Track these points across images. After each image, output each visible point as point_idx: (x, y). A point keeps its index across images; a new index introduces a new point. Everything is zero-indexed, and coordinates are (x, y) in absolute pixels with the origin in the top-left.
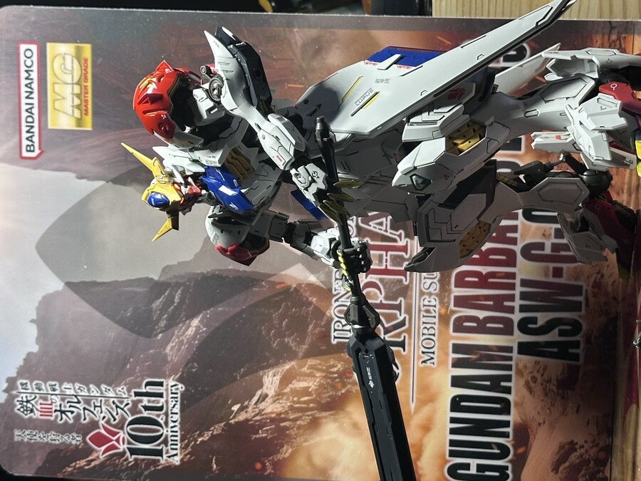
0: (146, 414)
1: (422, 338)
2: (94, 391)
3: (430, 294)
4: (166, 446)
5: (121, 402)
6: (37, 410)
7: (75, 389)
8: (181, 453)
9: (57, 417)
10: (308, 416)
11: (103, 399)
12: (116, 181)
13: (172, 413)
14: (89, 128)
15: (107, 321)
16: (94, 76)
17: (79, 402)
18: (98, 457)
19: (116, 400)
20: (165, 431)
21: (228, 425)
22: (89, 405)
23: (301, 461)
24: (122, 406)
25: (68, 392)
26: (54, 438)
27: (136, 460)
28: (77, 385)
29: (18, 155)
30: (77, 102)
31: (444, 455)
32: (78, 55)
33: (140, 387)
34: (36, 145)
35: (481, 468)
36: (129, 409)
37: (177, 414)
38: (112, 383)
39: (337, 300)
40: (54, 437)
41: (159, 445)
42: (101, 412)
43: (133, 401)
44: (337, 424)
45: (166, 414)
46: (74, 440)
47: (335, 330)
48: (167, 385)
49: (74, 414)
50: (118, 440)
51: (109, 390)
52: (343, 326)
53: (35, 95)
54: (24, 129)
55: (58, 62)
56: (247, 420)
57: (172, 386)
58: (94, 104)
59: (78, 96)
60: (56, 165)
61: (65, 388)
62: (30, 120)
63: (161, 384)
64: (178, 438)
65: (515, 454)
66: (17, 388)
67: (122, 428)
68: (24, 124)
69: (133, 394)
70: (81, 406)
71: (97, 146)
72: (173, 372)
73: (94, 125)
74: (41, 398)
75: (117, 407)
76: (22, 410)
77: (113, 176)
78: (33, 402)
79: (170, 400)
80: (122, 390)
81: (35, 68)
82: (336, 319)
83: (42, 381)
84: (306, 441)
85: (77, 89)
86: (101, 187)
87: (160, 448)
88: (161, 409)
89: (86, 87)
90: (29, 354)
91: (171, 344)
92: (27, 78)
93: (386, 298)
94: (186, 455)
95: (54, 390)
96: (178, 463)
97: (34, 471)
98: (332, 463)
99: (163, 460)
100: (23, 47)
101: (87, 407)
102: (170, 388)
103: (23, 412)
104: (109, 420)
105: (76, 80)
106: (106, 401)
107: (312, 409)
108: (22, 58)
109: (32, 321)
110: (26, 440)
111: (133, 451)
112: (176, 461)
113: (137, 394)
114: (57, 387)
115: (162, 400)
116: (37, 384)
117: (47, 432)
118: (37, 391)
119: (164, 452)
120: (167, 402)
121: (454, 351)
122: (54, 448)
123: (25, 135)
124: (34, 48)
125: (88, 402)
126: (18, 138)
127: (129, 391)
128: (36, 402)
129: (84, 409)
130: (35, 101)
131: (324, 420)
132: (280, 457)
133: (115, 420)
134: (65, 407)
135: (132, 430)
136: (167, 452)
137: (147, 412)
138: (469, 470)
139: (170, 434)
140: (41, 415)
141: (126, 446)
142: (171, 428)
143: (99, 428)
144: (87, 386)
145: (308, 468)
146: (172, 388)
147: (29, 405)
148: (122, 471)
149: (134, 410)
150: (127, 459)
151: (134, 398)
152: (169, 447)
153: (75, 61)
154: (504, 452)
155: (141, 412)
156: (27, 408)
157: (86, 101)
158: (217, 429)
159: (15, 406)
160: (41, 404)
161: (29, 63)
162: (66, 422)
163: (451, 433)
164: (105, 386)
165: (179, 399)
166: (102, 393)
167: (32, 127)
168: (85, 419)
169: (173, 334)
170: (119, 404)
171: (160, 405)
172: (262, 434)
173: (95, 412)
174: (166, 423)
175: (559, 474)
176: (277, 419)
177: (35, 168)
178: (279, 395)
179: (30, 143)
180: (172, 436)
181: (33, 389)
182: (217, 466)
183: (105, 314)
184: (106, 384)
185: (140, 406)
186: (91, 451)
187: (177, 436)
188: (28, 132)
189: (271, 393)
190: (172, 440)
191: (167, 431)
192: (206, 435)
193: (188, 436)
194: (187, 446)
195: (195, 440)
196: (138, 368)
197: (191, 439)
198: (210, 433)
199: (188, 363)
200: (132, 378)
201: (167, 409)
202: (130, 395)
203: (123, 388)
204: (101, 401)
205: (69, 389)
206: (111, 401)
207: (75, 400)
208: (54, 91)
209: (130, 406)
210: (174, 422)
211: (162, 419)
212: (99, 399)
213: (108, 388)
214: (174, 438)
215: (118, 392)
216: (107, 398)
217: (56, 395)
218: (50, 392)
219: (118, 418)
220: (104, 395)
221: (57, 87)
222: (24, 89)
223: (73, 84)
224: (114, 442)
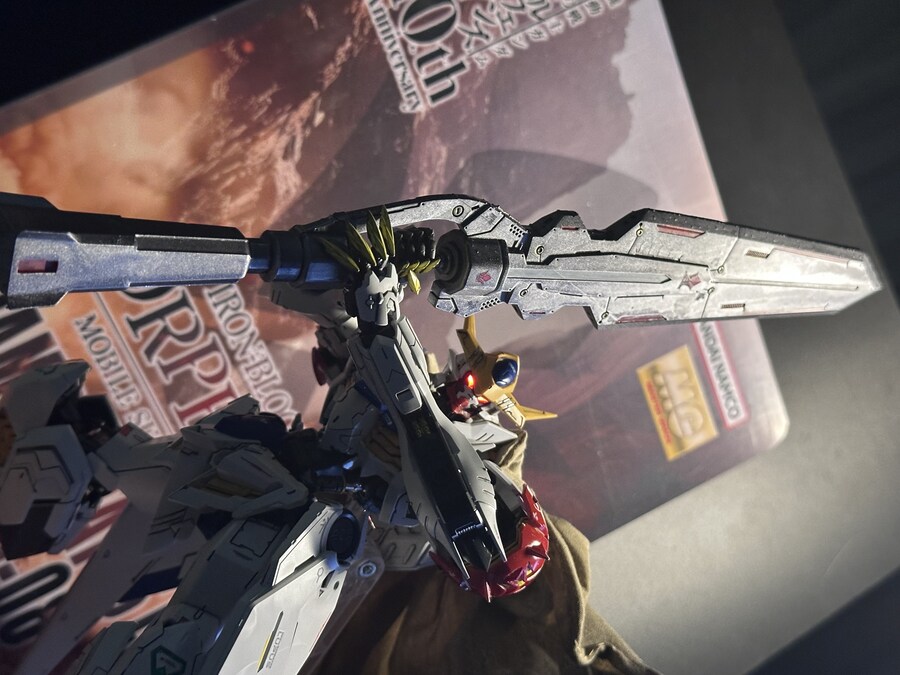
0: (438, 43)
1: (112, 348)
2: (519, 41)
3: (133, 408)
4: (391, 11)
5: (477, 43)
8: (366, 10)
10: (213, 160)
11: (503, 35)
13: (402, 64)
15: (538, 147)
16: (655, 429)
17: (534, 12)
19: (486, 42)
21: (318, 87)
22: (518, 16)
23: (191, 87)
24: (474, 38)
25: (553, 20)
28: (545, 37)
30: (664, 392)
32: (679, 442)
33: (462, 80)
37: (397, 66)
38: (500, 66)
39: (252, 335)
41: (401, 7)
42: (499, 15)
44: (167, 168)
45: (409, 58)
47: (235, 296)
48: (425, 101)
51: (500, 53)
52: (227, 308)
53: (713, 372)
55: (700, 421)
56: (296, 107)
57: (418, 103)
58: (644, 399)
59: (664, 399)
61: (559, 24)
62: (711, 342)
63: (435, 98)
64: (379, 30)
67: (462, 5)
69: (467, 64)
70: (529, 9)
71: (625, 355)
72: (425, 124)
73: (636, 378)
75: (481, 33)
79: (413, 82)
80: (483, 61)
81: (723, 401)
82: (241, 310)
83: (593, 20)
84: (198, 121)
85: (669, 405)
88: (421, 62)
89: (659, 413)
90: (621, 47)
91: (442, 161)
92: (728, 385)
93: (188, 373)
94: (358, 10)
95: (574, 14)
98: (146, 108)
100: (743, 415)
101: (521, 12)
102: (421, 99)
104: (484, 8)
105: (673, 413)
106: (498, 34)
107: (212, 172)
108: (740, 405)
109: (631, 96)
113: (461, 66)
115: (423, 75)
116: (598, 9)
120: (416, 76)
125: (523, 19)
127: (473, 65)
129: (523, 7)
130: (712, 367)
131: (189, 164)
132: (224, 78)
133: (477, 13)
135: (448, 9)
137: (437, 48)
139: (394, 31)
145: (175, 81)
146: (417, 103)
149: (456, 41)
151: (463, 59)
152: (386, 10)
153: (679, 433)
155: (446, 42)
157: (654, 398)
158: (331, 72)
161: (732, 404)
164: (507, 56)
165: (401, 89)
166: (508, 43)
169: (446, 177)
170: (480, 38)
171: (424, 68)
172: (265, 98)
173: (507, 10)
174: (404, 44)
176: (254, 131)
178: (268, 167)
180: (389, 30)
182: (307, 17)
183: (543, 156)
184: (507, 59)
185: (450, 50)
187: (384, 32)
189: (280, 165)
190: (386, 23)
191: (399, 33)
192: (343, 56)
193: (367, 42)
194: (362, 26)
195: (354, 40)
196: (473, 104)
197: (361, 40)
198: (339, 61)
199: (410, 147)
200: (476, 86)
201: (412, 67)
202: (470, 59)
203: (483, 64)
204: (505, 29)
205: (554, 26)
206: (492, 39)
207: (541, 14)
208: (694, 388)
209: (464, 44)
210: (395, 52)
211: (413, 48)
212: (508, 32)
213: (503, 55)
214: (386, 27)
215: (487, 56)
216: (498, 39)
217: (568, 8)
218: (577, 8)
219: (474, 17)
220: (504, 42)
221: (691, 394)
222: (728, 371)
223: (675, 408)
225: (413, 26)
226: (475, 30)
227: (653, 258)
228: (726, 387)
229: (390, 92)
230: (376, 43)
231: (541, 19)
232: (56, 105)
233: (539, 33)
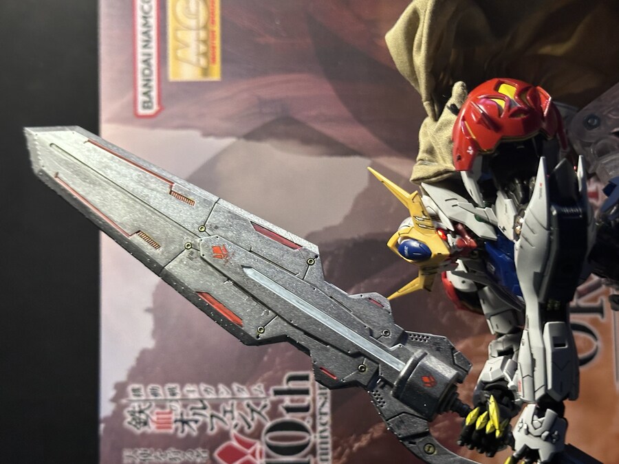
0: (288, 417)
2: (224, 392)
4: (315, 457)
5: (258, 404)
6: (153, 421)
7: (200, 391)
9: (177, 429)
11: (235, 402)
12: (250, 136)
13: (321, 414)
16: (222, 18)
17: (204, 408)
19: (250, 402)
22: (219, 412)
24: (259, 409)
25: (192, 396)
28: (203, 386)
29: (132, 113)
30: (202, 48)
33: (280, 383)
34: (155, 100)
36: (267, 413)
37: (325, 414)
38: (246, 381)
40: (174, 456)
41: (305, 456)
42: (233, 418)
43: (272, 402)
45: (314, 416)
46: (199, 457)
49: (200, 424)
50: (253, 454)
51: (243, 390)
53: (154, 44)
54: (140, 82)
55: (180, 6)
58: (222, 51)
59: (205, 42)
61: (188, 391)
62: (147, 72)
63: (305, 378)
64: (329, 446)
66: (127, 396)
67: (259, 437)
68: (140, 77)
69: (271, 392)
70: (207, 413)
71: (226, 98)
73: (223, 74)
74: (157, 406)
75: (253, 410)
76: (134, 423)
77: (246, 130)
78: (148, 412)
79: (318, 397)
80: (258, 389)
81: (154, 13)
83: (160, 383)
85: (202, 34)
86: (232, 145)
87: (306, 459)
88: (306, 409)
89: (213, 32)
90: (144, 353)
92: (143, 27)
95: (174, 394)
101: (215, 413)
103: (135, 426)
104: (242, 428)
105: (200, 26)
106: (239, 404)
108: (140, 4)
109: (148, 310)
110: (138, 461)
113: (277, 393)
115: (308, 399)
116: (153, 389)
117: (165, 448)
118: (152, 398)
120: (314, 400)
123: (141, 90)
125: (216, 407)
126: (132, 94)
127: (267, 389)
128: (152, 412)
129: (212, 416)
130: (153, 50)
133: (249, 427)
134: (188, 415)
135: (272, 439)
137: (290, 414)
139: (319, 440)
140: (158, 428)
141: (263, 460)
142: (320, 433)
143: (229, 439)
144: (215, 386)
147: (143, 417)
149: (274, 413)
151: (273, 398)
152: (318, 458)
153: (200, 3)
155: (281, 415)
156: (140, 419)
157: (214, 48)
158: (377, 431)
159: (125, 418)
160: (157, 414)
161: (146, 7)
162: (189, 434)
164: (238, 385)
166: (233, 394)
167: (149, 80)
168: (212, 429)
170: (254, 407)
171: (305, 404)
173: (225, 419)
174: (314, 427)
177: (153, 126)
179: (147, 99)
180: (322, 443)
181: (147, 395)
184: (238, 382)
185: (281, 408)
187: (326, 443)
188: (145, 86)
190: (322, 449)
191: (315, 437)
192: (363, 439)
193: (342, 441)
194: (341, 455)
195: (351, 447)
196: (278, 360)
197: (345, 445)
198: (368, 436)
200: (270, 373)
201: (315, 408)
202: (268, 395)
203: (259, 387)
204: (232, 405)
205: (193, 391)
206: (245, 403)
207: (200, 405)
208: (176, 39)
209: (268, 408)
210: (324, 425)
211: (308, 422)
212: (230, 402)
213: (241, 387)
214: (324, 446)
215: (254, 392)
216: (240, 400)
217: (177, 401)
218: (169, 397)
219: (253, 424)
220: (237, 397)
221: (180, 34)
222: (140, 38)
223: (198, 29)
224: (249, 457)
225: (303, 438)
226: (256, 416)
227: (255, 298)
228: (146, 25)
229: (339, 398)
230: (335, 437)
231: (201, 401)
233: (206, 390)
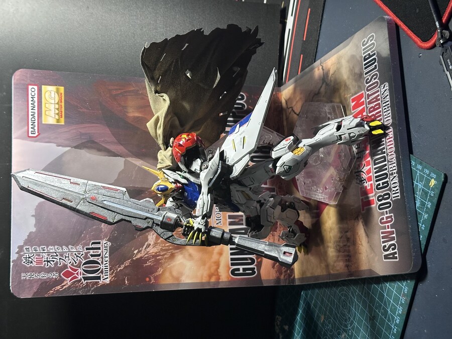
0: (92, 259)
1: (216, 213)
2: (65, 249)
4: (102, 274)
5: (79, 254)
6: (34, 261)
7: (55, 249)
8: (110, 277)
9: (45, 264)
10: (169, 253)
12: (76, 147)
13: (105, 257)
14: (63, 123)
16: (65, 100)
17: (57, 256)
18: (67, 283)
19: (76, 253)
20: (102, 267)
21: (132, 260)
22: (63, 257)
23: (167, 274)
24: (80, 256)
25: (51, 251)
26: (44, 276)
27: (87, 283)
28: (56, 247)
29: (27, 135)
30: (57, 112)
31: (229, 265)
32: (58, 91)
33: (89, 245)
34: (36, 131)
35: (244, 270)
36: (83, 257)
37: (107, 257)
38: (74, 244)
41: (98, 274)
42: (69, 260)
43: (85, 253)
44: (182, 256)
45: (102, 258)
46: (54, 276)
48: (102, 243)
49: (54, 262)
50: (77, 274)
51: (73, 248)
53: (36, 108)
54: (30, 123)
55: (47, 94)
56: (141, 257)
57: (105, 244)
58: (65, 113)
59: (58, 109)
60: (47, 140)
61: (50, 249)
62: (33, 119)
63: (99, 243)
64: (108, 270)
65: (257, 262)
66: (24, 251)
67: (80, 267)
68: (30, 121)
69: (85, 249)
70: (58, 258)
71: (66, 132)
72: (105, 236)
73: (65, 122)
74: (36, 255)
75: (77, 256)
76: (26, 262)
77: (75, 145)
78: (32, 258)
79: (104, 251)
80: (80, 248)
81: (36, 96)
83: (38, 246)
84: (169, 265)
85: (57, 106)
86: (69, 150)
87: (99, 275)
88: (99, 255)
89: (61, 105)
90: (31, 233)
92: (32, 101)
94: (112, 278)
96: (108, 283)
97: (32, 295)
98: (181, 274)
99: (101, 282)
100: (30, 87)
101: (61, 258)
102: (103, 245)
103: (26, 264)
104: (73, 263)
105: (56, 102)
106: (71, 254)
107: (171, 249)
108: (30, 92)
109: (33, 216)
110: (28, 278)
111: (85, 279)
112: (108, 281)
113: (87, 249)
114: (45, 249)
115: (100, 251)
116: (34, 248)
117: (40, 273)
118: (34, 252)
119: (101, 277)
120: (102, 252)
121: (229, 218)
122: (43, 281)
123: (30, 126)
124: (36, 87)
125: (62, 255)
126: (27, 128)
127: (83, 248)
128: (34, 258)
129: (60, 259)
130: (36, 111)
131: (176, 254)
132: (157, 274)
133: (76, 263)
134: (50, 259)
135: (85, 267)
136: (103, 277)
137: (93, 257)
138: (239, 271)
140: (36, 264)
141: (82, 276)
142: (105, 264)
143: (68, 268)
144: (62, 247)
145: (171, 278)
147: (30, 259)
148: (79, 290)
149: (86, 257)
150: (82, 282)
152: (104, 274)
153: (56, 93)
154: (253, 261)
155: (89, 258)
156: (29, 261)
157: (61, 112)
158: (127, 263)
159: (23, 260)
160: (36, 258)
161: (33, 94)
162: (50, 266)
163: (231, 255)
166: (69, 250)
167: (34, 123)
168: (60, 264)
172: (148, 264)
173: (66, 260)
174: (102, 262)
175: (275, 269)
176: (155, 256)
177: (36, 141)
178: (156, 244)
179: (33, 130)
180: (105, 269)
181: (32, 251)
182: (128, 282)
184: (71, 245)
185: (89, 255)
186: (63, 280)
187: (107, 268)
188: (32, 125)
189: (152, 243)
190: (105, 271)
192: (122, 266)
193: (113, 268)
194: (113, 273)
195: (117, 270)
196: (88, 236)
197: (115, 269)
198: (124, 265)
199: (112, 232)
200: (85, 241)
201: (103, 255)
205: (52, 249)
206: (74, 253)
207: (55, 255)
208: (46, 107)
209: (84, 255)
210: (106, 261)
212: (68, 253)
215: (77, 249)
217: (45, 253)
218: (42, 252)
220: (71, 251)
222: (30, 105)
223: (55, 104)
224: (76, 275)
226: (78, 258)
229: (112, 251)
230: (111, 266)
231: (55, 253)
232: (202, 283)
233: (57, 249)
